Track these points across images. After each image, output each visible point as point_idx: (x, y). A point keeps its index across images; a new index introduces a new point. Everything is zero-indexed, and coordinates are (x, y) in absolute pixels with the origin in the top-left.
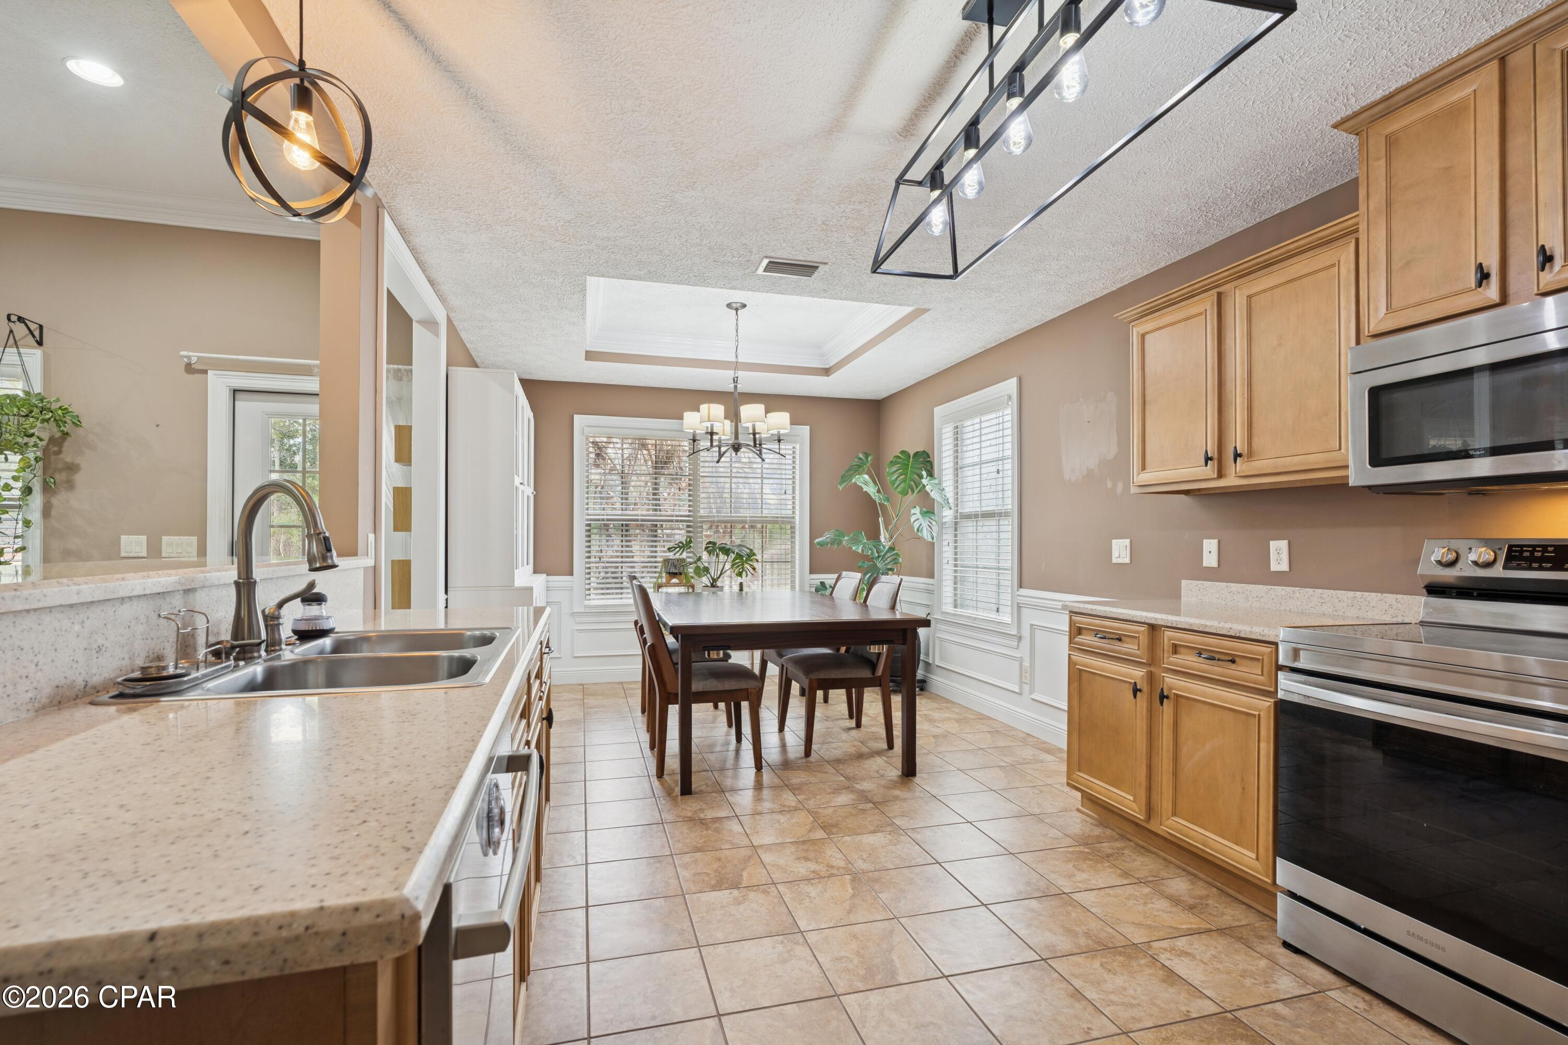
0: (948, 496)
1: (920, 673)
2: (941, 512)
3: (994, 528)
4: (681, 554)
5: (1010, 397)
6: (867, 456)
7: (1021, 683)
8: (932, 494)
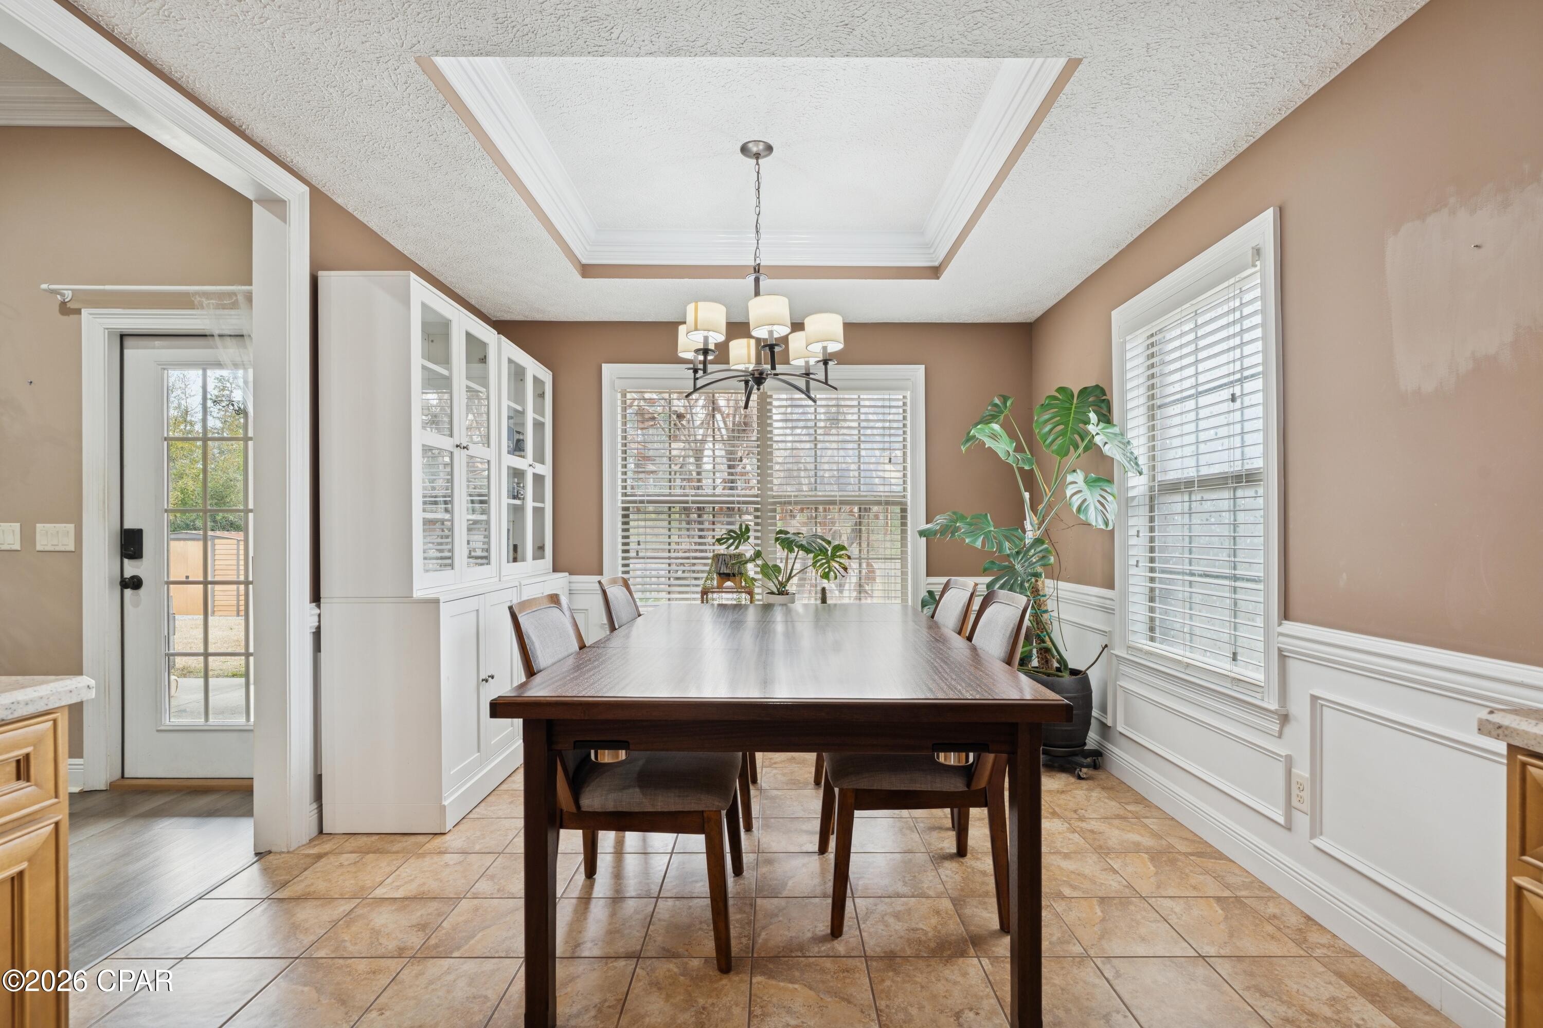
0: (1136, 453)
1: (1092, 738)
2: (1125, 479)
3: (1225, 505)
4: (737, 548)
5: (1257, 252)
6: (1005, 399)
7: (1289, 808)
8: (1107, 450)
